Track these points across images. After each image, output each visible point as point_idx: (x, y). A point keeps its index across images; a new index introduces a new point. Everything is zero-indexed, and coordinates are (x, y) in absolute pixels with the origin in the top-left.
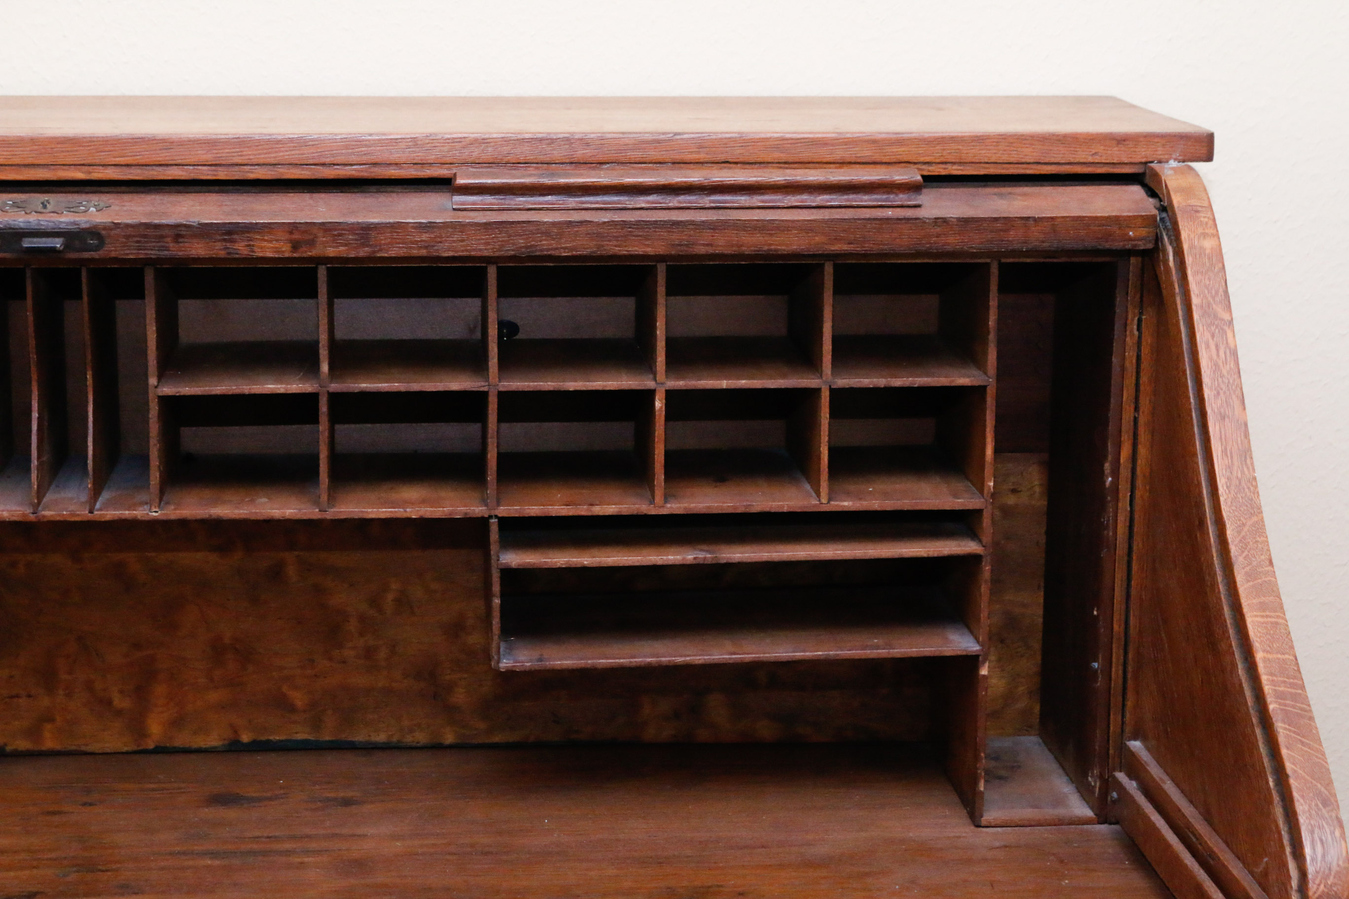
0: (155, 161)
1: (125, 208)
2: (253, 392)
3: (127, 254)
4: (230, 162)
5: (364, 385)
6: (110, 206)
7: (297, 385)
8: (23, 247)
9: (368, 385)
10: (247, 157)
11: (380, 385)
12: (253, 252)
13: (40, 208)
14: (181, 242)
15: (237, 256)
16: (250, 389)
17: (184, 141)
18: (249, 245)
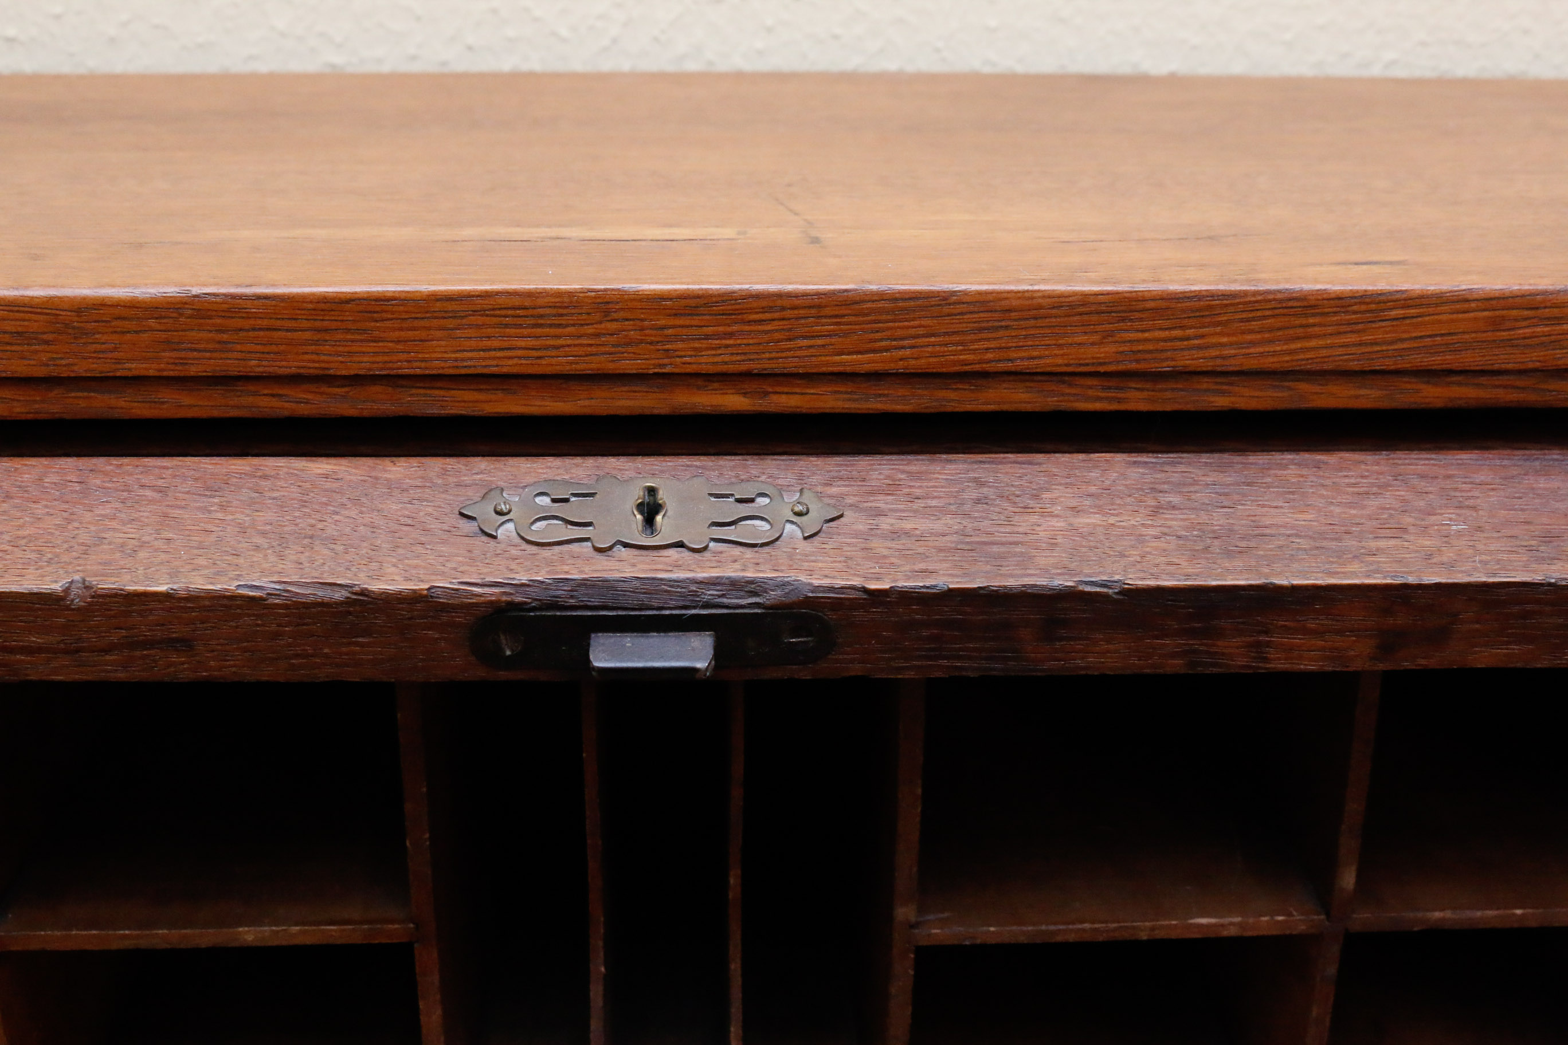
0: (954, 363)
1: (886, 523)
2: (1160, 934)
3: (899, 670)
4: (1166, 367)
5: (1437, 915)
6: (841, 516)
7: (1272, 916)
8: (594, 668)
9: (1448, 914)
10: (1214, 352)
11: (1479, 914)
12: (1266, 660)
13: (633, 526)
14: (1061, 639)
15: (1215, 670)
16: (1153, 929)
17: (1040, 307)
18: (1258, 644)
